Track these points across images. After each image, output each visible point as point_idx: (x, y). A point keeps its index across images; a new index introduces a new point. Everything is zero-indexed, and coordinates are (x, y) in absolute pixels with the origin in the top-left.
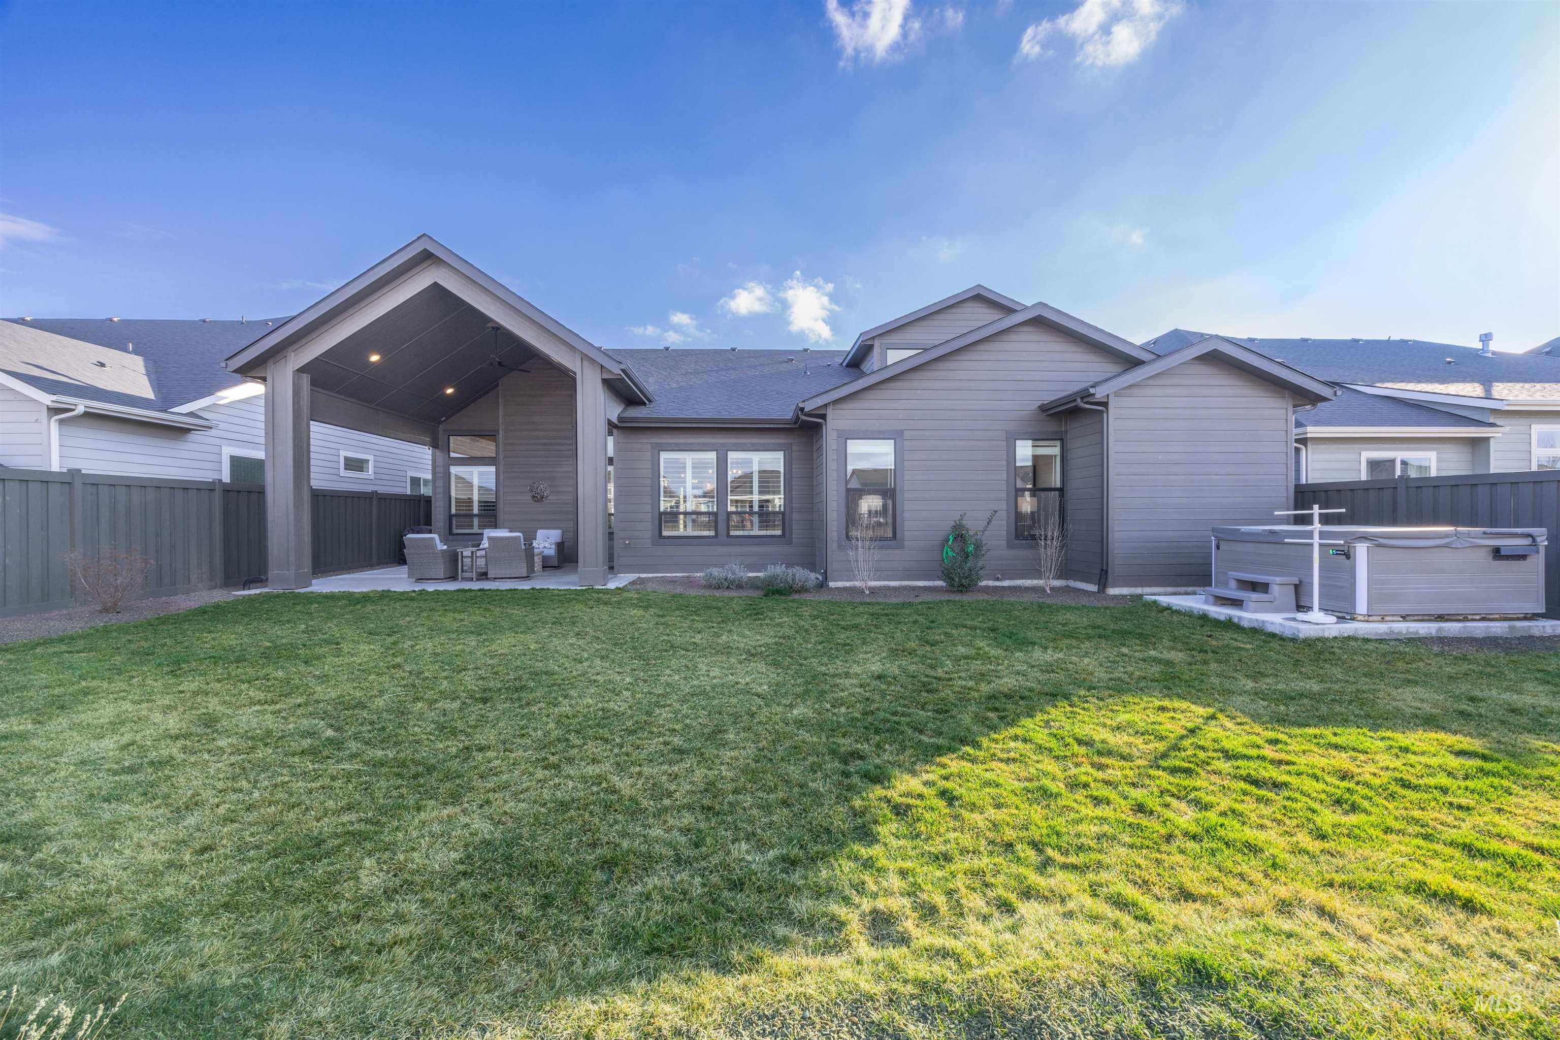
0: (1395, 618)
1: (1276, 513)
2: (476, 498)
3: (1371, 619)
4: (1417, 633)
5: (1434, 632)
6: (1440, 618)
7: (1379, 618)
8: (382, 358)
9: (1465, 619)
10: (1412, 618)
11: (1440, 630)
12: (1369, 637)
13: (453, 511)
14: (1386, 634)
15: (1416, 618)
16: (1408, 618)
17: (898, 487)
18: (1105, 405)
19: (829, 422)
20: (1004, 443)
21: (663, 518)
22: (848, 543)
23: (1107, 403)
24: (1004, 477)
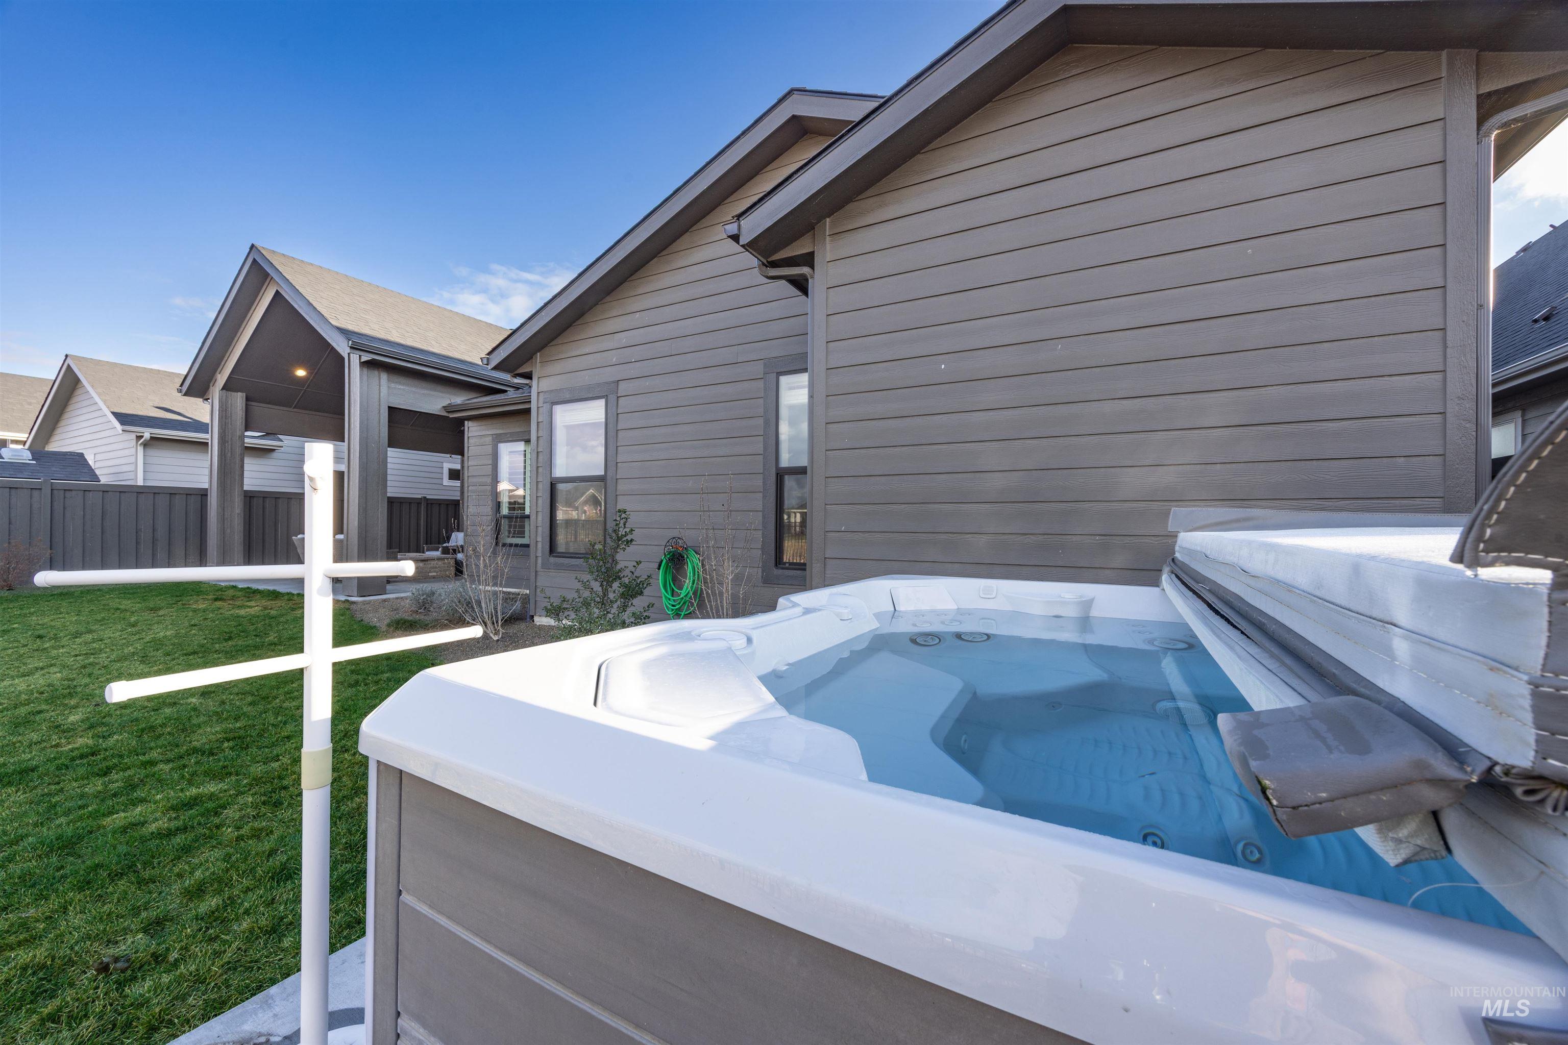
17: (610, 474)
18: (808, 260)
19: (534, 383)
20: (761, 384)
21: (504, 523)
22: (552, 560)
23: (811, 255)
24: (759, 448)
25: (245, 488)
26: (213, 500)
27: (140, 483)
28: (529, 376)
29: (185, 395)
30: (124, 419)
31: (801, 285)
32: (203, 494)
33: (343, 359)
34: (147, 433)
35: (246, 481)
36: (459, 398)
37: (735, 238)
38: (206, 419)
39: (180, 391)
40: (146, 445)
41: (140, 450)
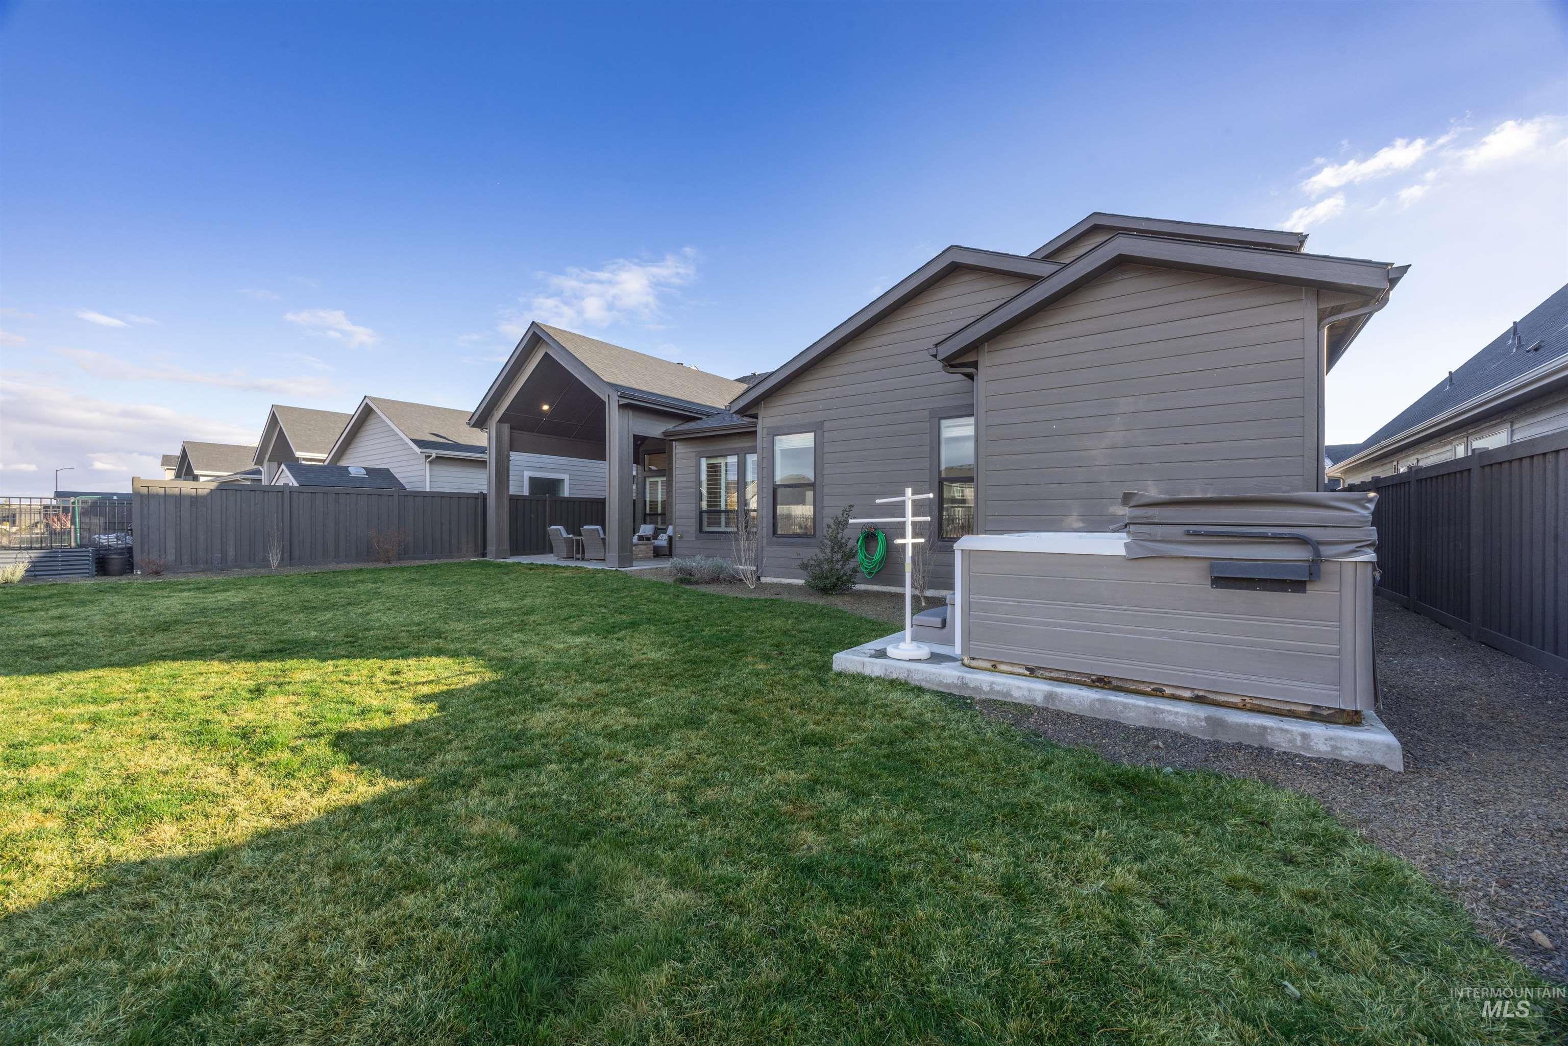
0: (1016, 669)
1: (878, 501)
2: (660, 500)
3: (974, 663)
4: (1008, 694)
5: (1039, 700)
6: (1102, 682)
7: (988, 665)
8: (550, 408)
9: (1158, 693)
10: (1047, 674)
11: (1050, 696)
12: (924, 685)
13: (648, 511)
14: (955, 686)
15: (1054, 675)
16: (1039, 673)
17: (818, 482)
18: (975, 365)
19: (760, 421)
20: (928, 424)
21: (705, 516)
22: (774, 539)
23: (977, 362)
24: (927, 465)
25: (511, 493)
26: (491, 502)
27: (428, 489)
28: (755, 417)
29: (473, 426)
30: (420, 443)
31: (970, 377)
32: (484, 497)
33: (605, 403)
34: (434, 453)
35: (511, 488)
36: (670, 426)
37: (935, 356)
38: (485, 443)
39: (469, 424)
40: (431, 462)
41: (428, 465)
